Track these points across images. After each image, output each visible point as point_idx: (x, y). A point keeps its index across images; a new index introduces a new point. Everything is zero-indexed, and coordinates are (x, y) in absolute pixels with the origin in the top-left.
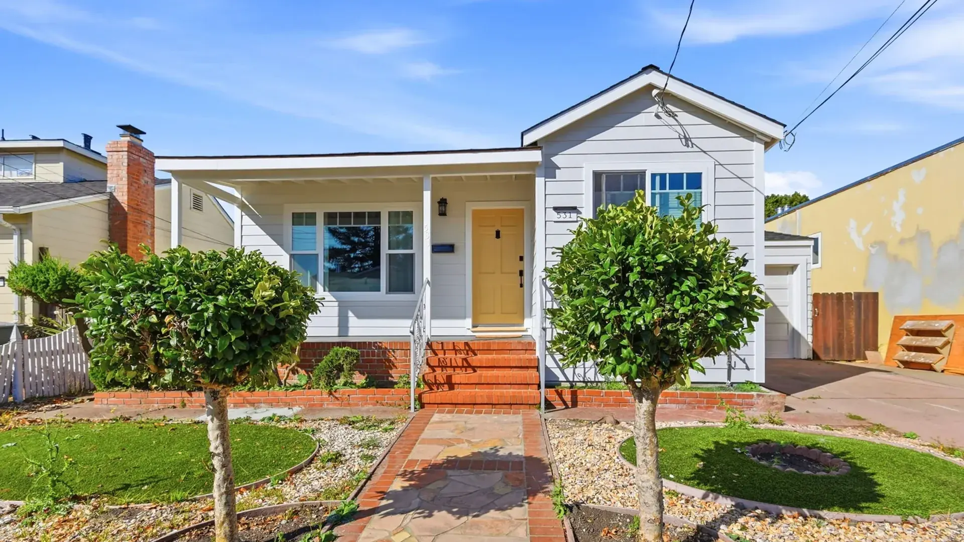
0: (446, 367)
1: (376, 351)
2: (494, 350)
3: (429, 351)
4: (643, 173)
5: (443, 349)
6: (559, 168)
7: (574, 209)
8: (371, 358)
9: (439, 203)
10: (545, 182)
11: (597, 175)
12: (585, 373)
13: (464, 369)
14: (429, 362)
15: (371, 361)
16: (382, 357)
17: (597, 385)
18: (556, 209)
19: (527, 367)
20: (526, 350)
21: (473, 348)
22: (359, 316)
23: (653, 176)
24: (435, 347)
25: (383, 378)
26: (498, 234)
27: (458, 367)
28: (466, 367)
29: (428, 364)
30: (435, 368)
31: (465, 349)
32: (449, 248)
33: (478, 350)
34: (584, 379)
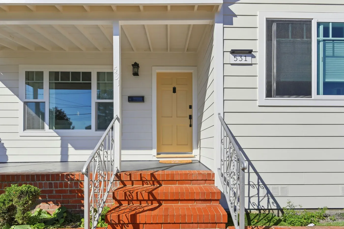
0: (132, 200)
1: (69, 182)
2: (177, 181)
3: (118, 182)
4: (308, 22)
5: (131, 180)
6: (236, 16)
7: (249, 52)
8: (64, 189)
9: (133, 65)
10: (224, 27)
11: (270, 22)
12: (259, 202)
13: (150, 202)
14: (116, 196)
15: (65, 191)
16: (74, 188)
17: (269, 212)
18: (233, 52)
19: (210, 200)
20: (206, 180)
21: (158, 179)
22: (76, 148)
23: (319, 24)
24: (123, 178)
25: (75, 207)
26: (174, 90)
27: (144, 200)
28: (152, 201)
29: (114, 198)
30: (122, 202)
31: (151, 180)
32: (141, 99)
33: (163, 181)
34: (258, 207)
